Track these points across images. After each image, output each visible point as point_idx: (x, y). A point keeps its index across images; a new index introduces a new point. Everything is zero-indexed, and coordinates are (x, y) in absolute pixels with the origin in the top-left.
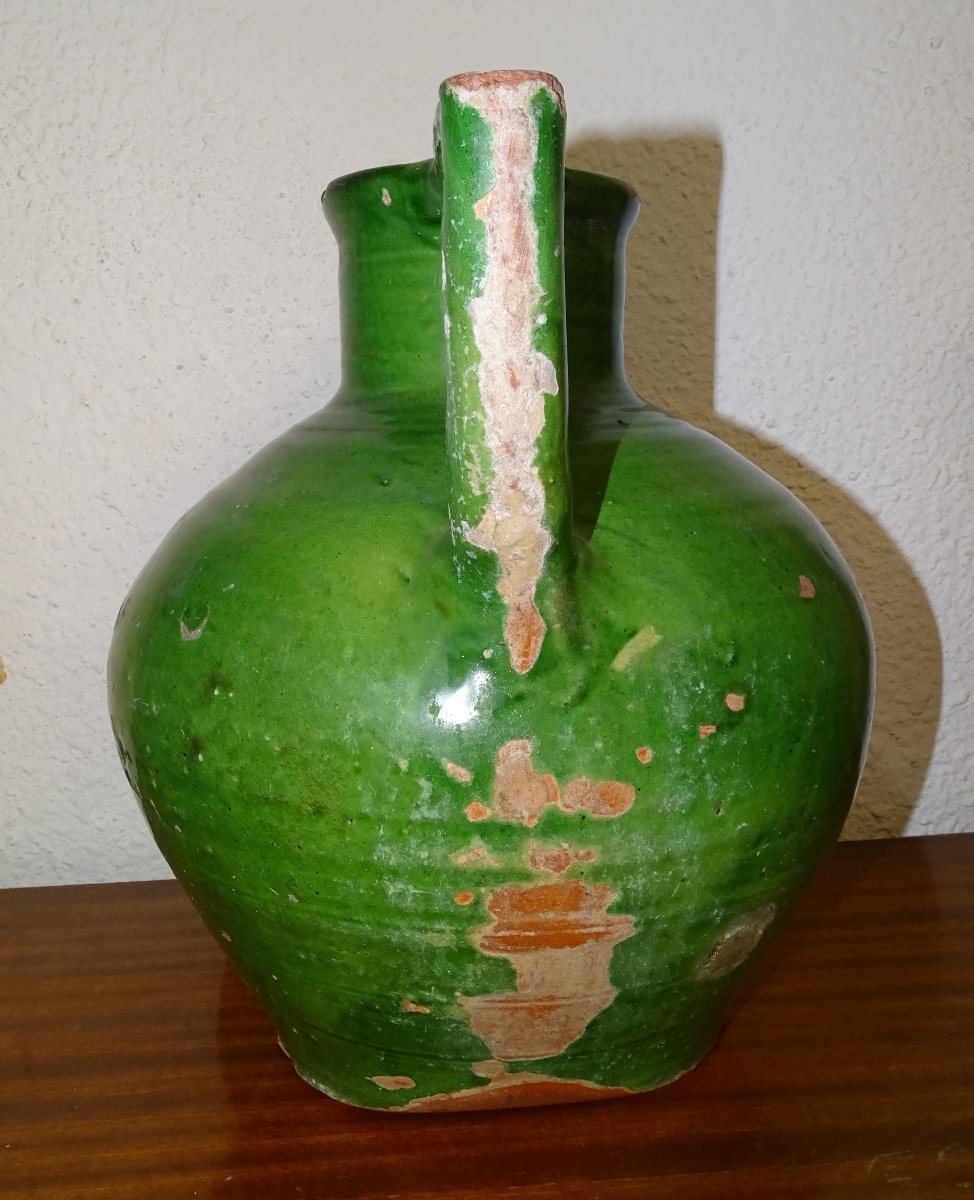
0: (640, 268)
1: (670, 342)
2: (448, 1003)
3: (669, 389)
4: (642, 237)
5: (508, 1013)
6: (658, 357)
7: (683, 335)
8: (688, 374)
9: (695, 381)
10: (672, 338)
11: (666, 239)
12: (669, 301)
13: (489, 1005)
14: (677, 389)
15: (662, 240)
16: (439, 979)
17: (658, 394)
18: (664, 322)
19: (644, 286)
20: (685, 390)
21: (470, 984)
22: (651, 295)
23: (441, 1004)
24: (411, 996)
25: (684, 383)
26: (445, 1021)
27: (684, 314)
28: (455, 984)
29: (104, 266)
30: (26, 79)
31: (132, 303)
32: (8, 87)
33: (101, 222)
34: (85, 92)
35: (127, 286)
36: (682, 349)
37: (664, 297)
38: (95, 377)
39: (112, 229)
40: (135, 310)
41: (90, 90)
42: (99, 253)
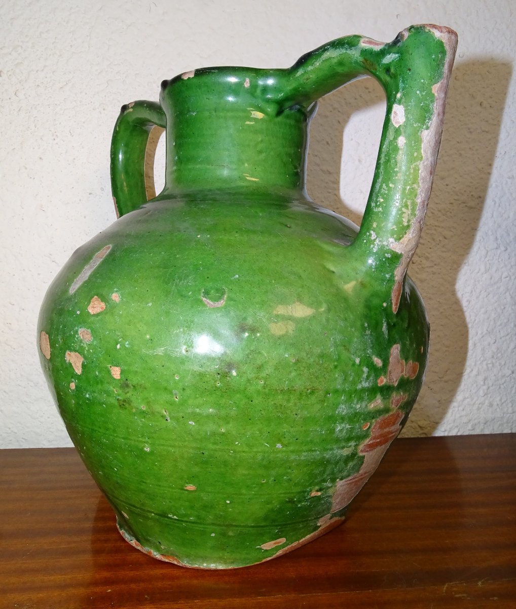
0: (316, 156)
1: (330, 193)
2: (331, 487)
5: (349, 485)
10: (330, 191)
11: (329, 143)
13: (346, 483)
16: (335, 474)
18: (327, 183)
19: (318, 165)
21: (345, 473)
23: (328, 488)
24: (317, 488)
26: (324, 498)
28: (340, 475)
29: (55, 142)
30: (22, 47)
31: (68, 161)
32: (12, 50)
33: (55, 120)
34: (50, 55)
35: (66, 152)
36: (335, 196)
37: (328, 171)
38: (48, 196)
39: (60, 123)
40: (69, 164)
41: (53, 54)
42: (53, 135)
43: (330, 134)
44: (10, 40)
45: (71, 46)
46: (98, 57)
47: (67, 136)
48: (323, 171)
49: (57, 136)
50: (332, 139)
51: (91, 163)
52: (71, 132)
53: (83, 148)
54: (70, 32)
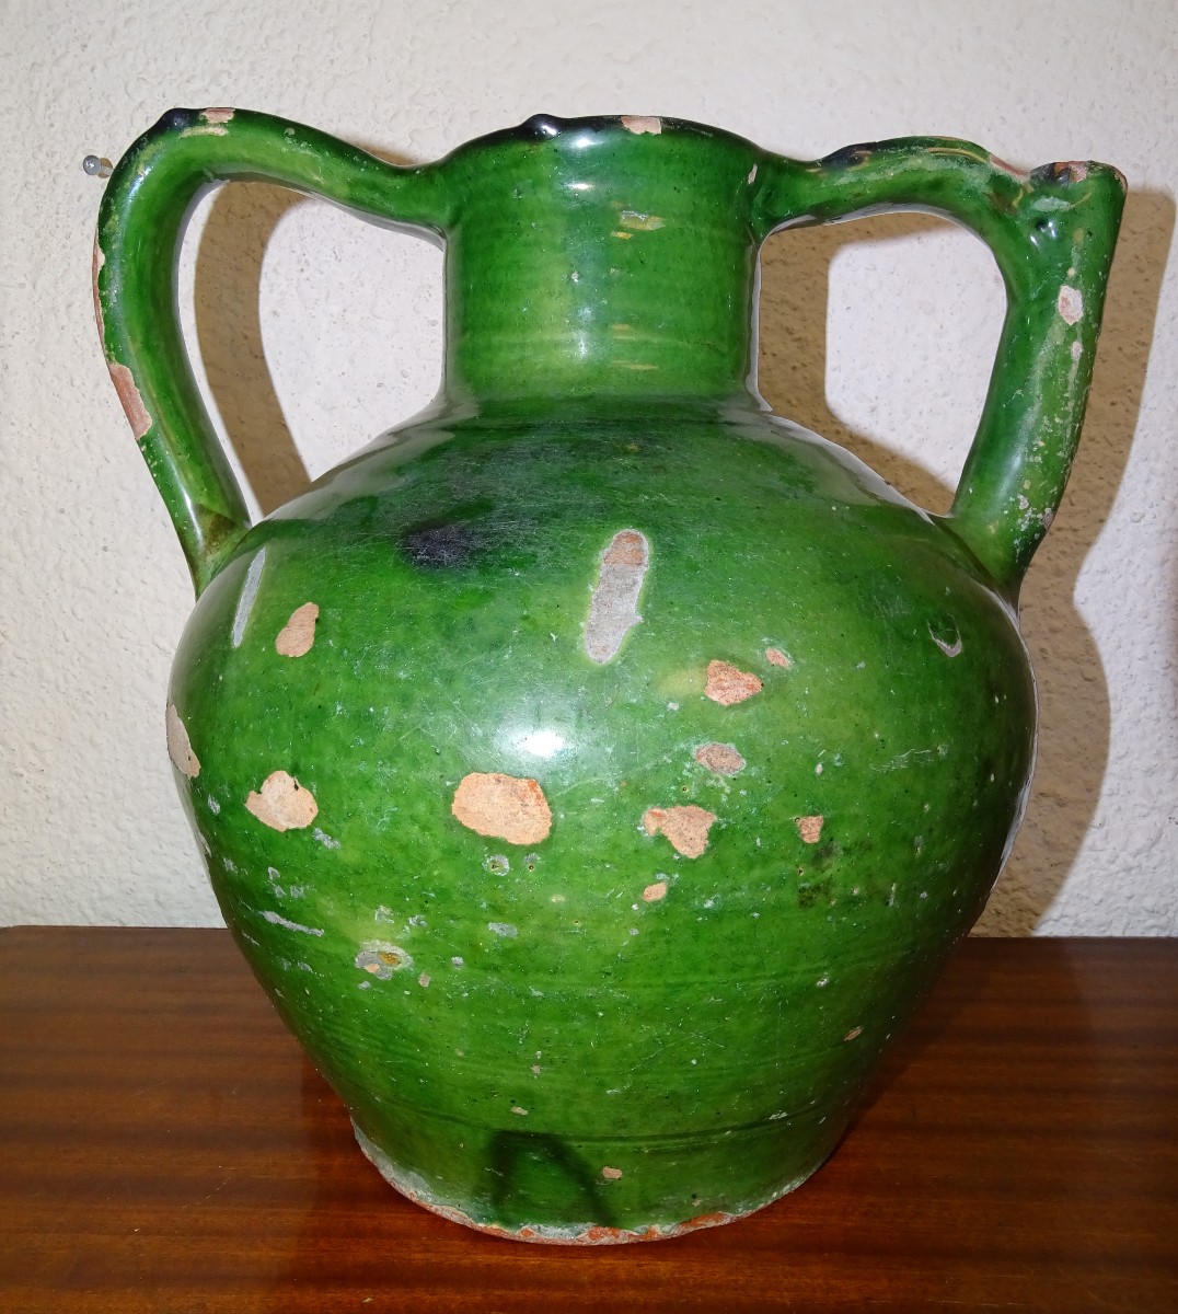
29: (304, 275)
30: (229, 73)
31: (332, 315)
32: (210, 84)
33: (302, 227)
34: (288, 85)
35: (328, 296)
38: (293, 394)
39: (313, 235)
40: (335, 323)
41: (294, 84)
42: (299, 261)
44: (206, 61)
45: (332, 62)
46: (389, 81)
47: (327, 261)
49: (306, 261)
51: (379, 318)
52: (336, 251)
53: (362, 285)
54: (328, 31)
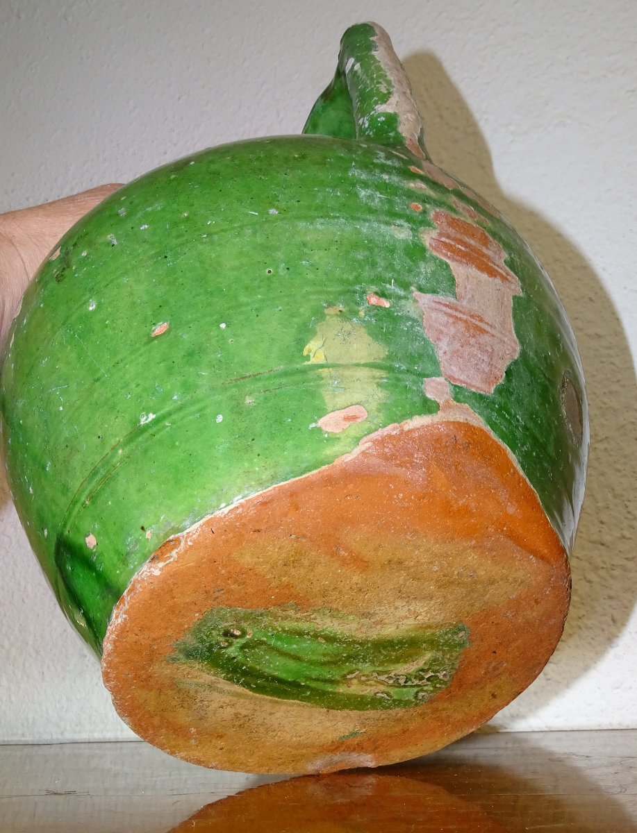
0: (577, 318)
1: (602, 362)
2: (405, 298)
3: (605, 393)
4: (576, 300)
5: (451, 320)
6: (595, 373)
7: (612, 356)
8: (618, 381)
9: (624, 386)
10: (604, 360)
11: (593, 298)
12: (599, 336)
13: (438, 306)
14: (611, 392)
15: (591, 300)
16: (399, 273)
17: (597, 397)
18: (597, 350)
19: (581, 330)
20: (616, 392)
21: (422, 282)
22: (586, 334)
23: (399, 298)
24: (374, 288)
25: (615, 387)
26: (401, 317)
27: (611, 343)
28: (411, 279)
36: (612, 366)
37: (596, 334)
43: (593, 287)
48: (589, 336)
50: (596, 293)
